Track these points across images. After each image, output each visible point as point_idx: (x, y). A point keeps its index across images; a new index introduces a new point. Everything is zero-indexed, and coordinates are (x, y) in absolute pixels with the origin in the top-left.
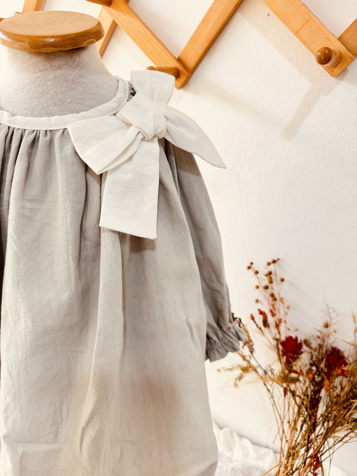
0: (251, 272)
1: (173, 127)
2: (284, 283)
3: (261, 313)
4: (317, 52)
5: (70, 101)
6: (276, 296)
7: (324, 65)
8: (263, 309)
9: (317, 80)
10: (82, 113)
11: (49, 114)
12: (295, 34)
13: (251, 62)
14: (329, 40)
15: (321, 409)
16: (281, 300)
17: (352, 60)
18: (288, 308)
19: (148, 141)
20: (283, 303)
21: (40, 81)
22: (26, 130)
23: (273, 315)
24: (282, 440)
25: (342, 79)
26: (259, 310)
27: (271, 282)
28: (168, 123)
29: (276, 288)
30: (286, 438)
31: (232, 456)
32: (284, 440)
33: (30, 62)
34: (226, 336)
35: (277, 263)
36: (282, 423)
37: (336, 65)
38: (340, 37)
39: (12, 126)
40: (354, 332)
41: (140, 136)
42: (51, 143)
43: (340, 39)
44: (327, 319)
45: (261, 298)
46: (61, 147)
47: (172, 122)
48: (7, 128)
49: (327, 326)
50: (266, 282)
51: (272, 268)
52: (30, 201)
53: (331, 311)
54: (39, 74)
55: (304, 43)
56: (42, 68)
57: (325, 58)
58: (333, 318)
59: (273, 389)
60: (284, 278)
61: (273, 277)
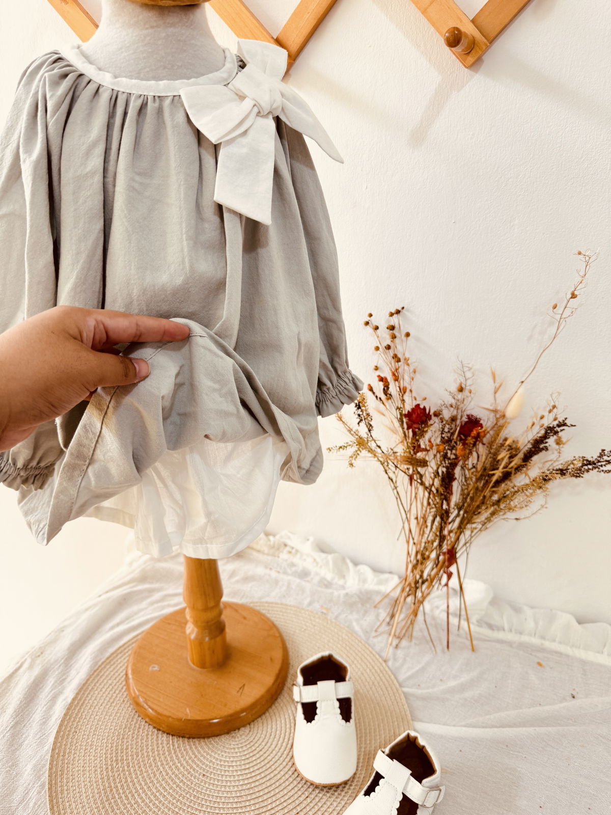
0: (369, 329)
1: (289, 105)
2: (409, 338)
3: (381, 379)
4: (446, 33)
5: (180, 65)
6: (400, 356)
7: (452, 49)
8: (382, 375)
9: (449, 73)
10: (193, 80)
11: (157, 78)
12: (422, 13)
14: (460, 19)
15: (455, 498)
16: (406, 360)
17: (487, 47)
18: (415, 372)
19: (262, 116)
20: (408, 365)
21: (150, 39)
22: (132, 95)
23: (396, 379)
24: (408, 542)
25: (476, 72)
26: (379, 376)
27: (394, 337)
28: (283, 99)
29: (400, 348)
30: (413, 539)
31: (345, 583)
32: (411, 542)
33: (141, 17)
34: (341, 382)
35: (401, 313)
36: (408, 521)
37: (467, 51)
38: (473, 19)
39: (116, 88)
40: (493, 393)
41: (256, 110)
42: (160, 111)
43: (473, 21)
44: (460, 380)
45: (381, 364)
46: (172, 115)
47: (288, 100)
48: (111, 90)
49: (461, 390)
50: (388, 341)
51: (394, 321)
52: (140, 174)
53: (465, 369)
54: (150, 31)
55: (433, 24)
56: (155, 24)
57: (455, 40)
58: (469, 378)
59: (396, 477)
60: (409, 332)
61: (396, 332)
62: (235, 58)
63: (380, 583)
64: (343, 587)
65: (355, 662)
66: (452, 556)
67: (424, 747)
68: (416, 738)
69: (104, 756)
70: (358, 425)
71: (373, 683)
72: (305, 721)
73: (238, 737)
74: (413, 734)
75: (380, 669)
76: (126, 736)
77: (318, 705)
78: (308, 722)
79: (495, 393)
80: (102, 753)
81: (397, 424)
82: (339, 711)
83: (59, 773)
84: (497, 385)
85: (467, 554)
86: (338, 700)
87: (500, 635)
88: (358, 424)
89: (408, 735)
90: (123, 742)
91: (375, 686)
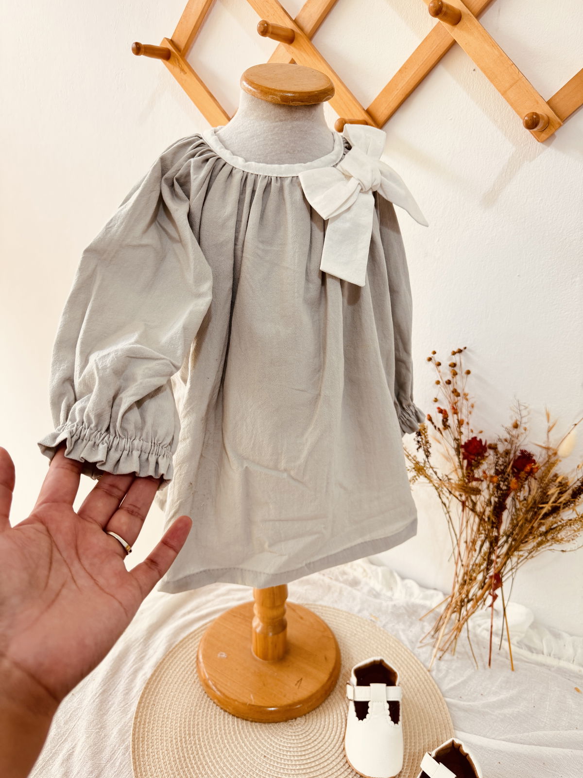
0: (432, 365)
1: (386, 181)
2: (470, 376)
3: (441, 411)
4: (525, 117)
6: (459, 391)
7: (531, 130)
8: (442, 408)
9: (522, 145)
10: (308, 164)
12: (503, 95)
14: (538, 103)
15: (505, 526)
16: (466, 395)
17: (560, 126)
18: (472, 406)
19: (363, 193)
20: (467, 400)
22: (259, 176)
23: (455, 412)
24: (457, 564)
25: (548, 146)
26: (439, 408)
27: (455, 374)
28: (383, 177)
29: (460, 383)
30: (462, 561)
32: (460, 564)
35: (463, 353)
36: (458, 544)
37: (543, 130)
38: (549, 100)
40: (547, 432)
41: (359, 188)
42: (281, 189)
43: (548, 103)
44: (516, 417)
45: (441, 397)
46: (291, 193)
47: (385, 176)
48: (242, 172)
49: (516, 426)
50: (449, 377)
51: (456, 359)
53: (522, 408)
55: (512, 105)
57: (533, 123)
58: (524, 416)
59: (450, 502)
60: (471, 371)
61: (457, 369)
62: (342, 140)
63: (426, 598)
64: (391, 599)
65: (402, 669)
66: (498, 580)
67: (467, 755)
68: (460, 746)
69: (178, 729)
70: (417, 451)
71: (418, 690)
72: (357, 718)
73: (295, 726)
74: (457, 741)
75: (424, 678)
76: (197, 714)
77: (369, 704)
78: (359, 720)
79: (549, 431)
80: (177, 726)
81: (453, 453)
82: (388, 712)
83: (141, 739)
84: (551, 424)
85: (513, 579)
86: (388, 702)
87: (540, 658)
88: (418, 449)
89: (453, 742)
90: (194, 718)
91: (420, 693)
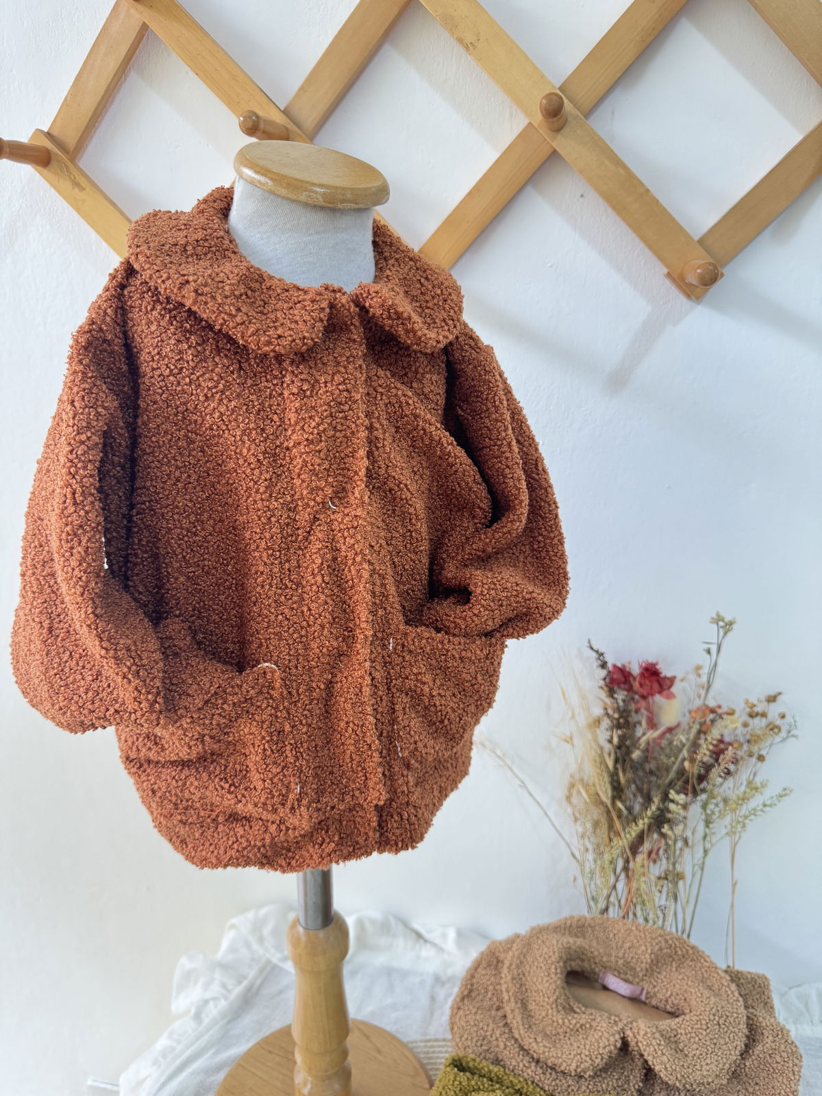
13: (551, 266)
38: (699, 240)
43: (700, 243)
